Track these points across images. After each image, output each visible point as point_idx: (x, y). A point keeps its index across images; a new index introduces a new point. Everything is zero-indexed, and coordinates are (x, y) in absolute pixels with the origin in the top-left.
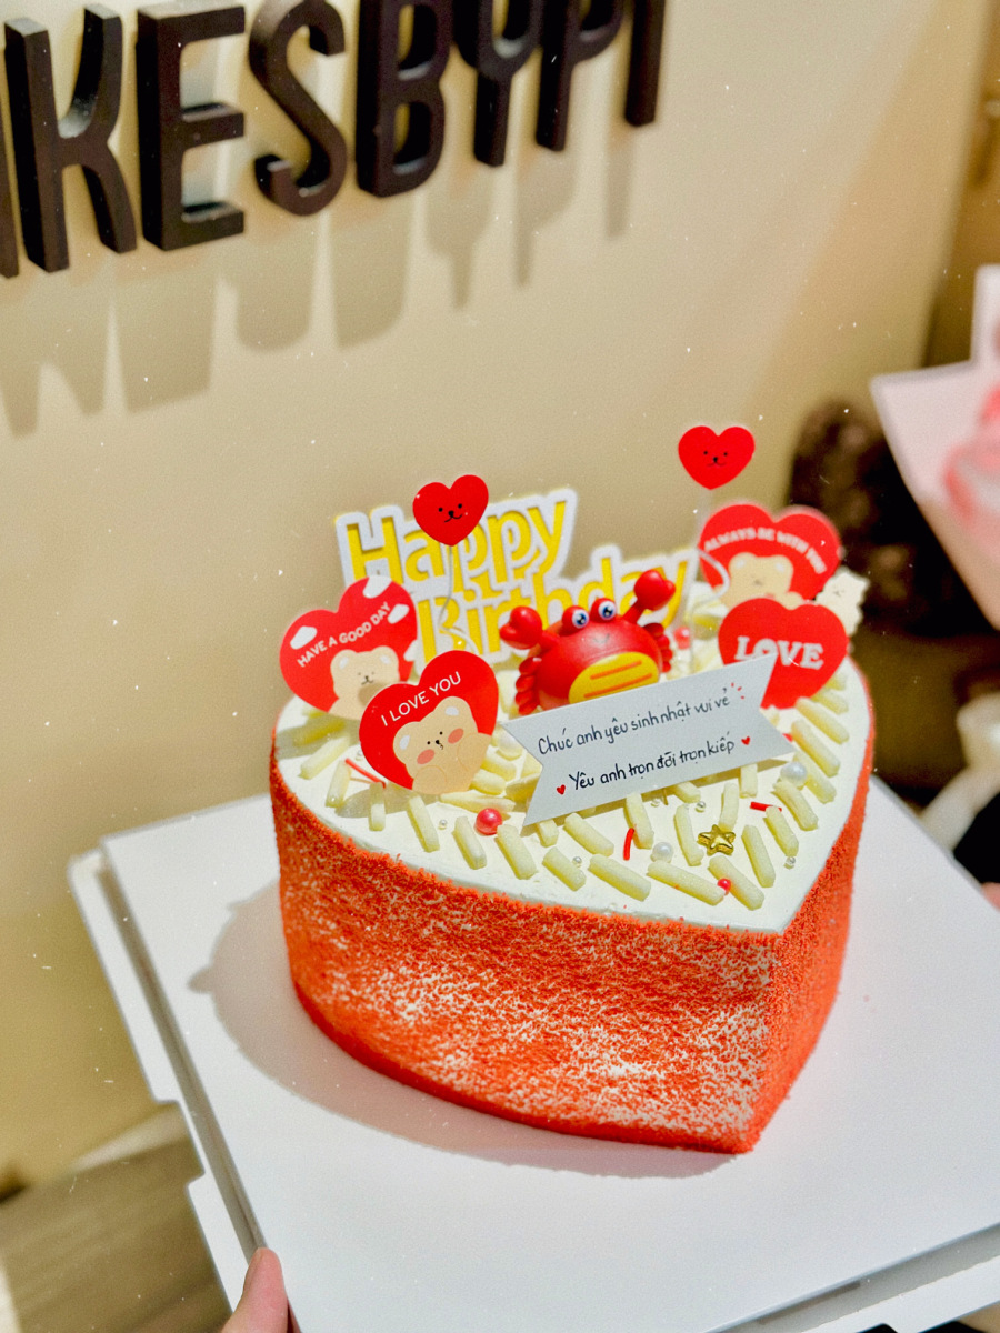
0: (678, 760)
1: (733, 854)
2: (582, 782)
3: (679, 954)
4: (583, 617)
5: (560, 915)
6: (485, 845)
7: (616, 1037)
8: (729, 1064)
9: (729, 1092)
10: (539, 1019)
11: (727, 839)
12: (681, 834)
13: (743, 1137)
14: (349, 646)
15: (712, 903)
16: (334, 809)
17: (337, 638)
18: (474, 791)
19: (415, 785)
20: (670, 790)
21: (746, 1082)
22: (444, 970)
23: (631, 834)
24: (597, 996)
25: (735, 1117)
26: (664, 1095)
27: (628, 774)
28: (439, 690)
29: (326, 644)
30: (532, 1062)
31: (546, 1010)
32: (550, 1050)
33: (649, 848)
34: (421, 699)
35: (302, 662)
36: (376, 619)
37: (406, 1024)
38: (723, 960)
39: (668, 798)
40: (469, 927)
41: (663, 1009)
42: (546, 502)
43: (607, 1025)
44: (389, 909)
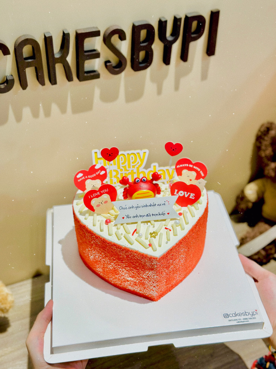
0: (151, 215)
1: (156, 238)
2: (128, 217)
3: (138, 258)
4: (138, 180)
5: (115, 245)
6: (105, 227)
7: (127, 272)
8: (150, 282)
9: (151, 288)
10: (113, 265)
11: (156, 235)
12: (147, 232)
13: (155, 298)
14: (90, 178)
15: (146, 248)
16: (79, 213)
17: (87, 177)
18: (109, 215)
19: (95, 211)
20: (149, 222)
21: (154, 287)
22: (96, 251)
23: (136, 230)
24: (123, 263)
25: (154, 294)
26: (138, 286)
27: (139, 217)
28: (103, 192)
29: (85, 177)
30: (113, 274)
31: (114, 263)
32: (115, 272)
33: (138, 234)
34: (98, 193)
35: (79, 181)
36: (97, 173)
37: (91, 260)
38: (146, 261)
39: (148, 223)
40: (99, 243)
41: (135, 268)
42: (141, 152)
43: (125, 269)
44: (86, 236)
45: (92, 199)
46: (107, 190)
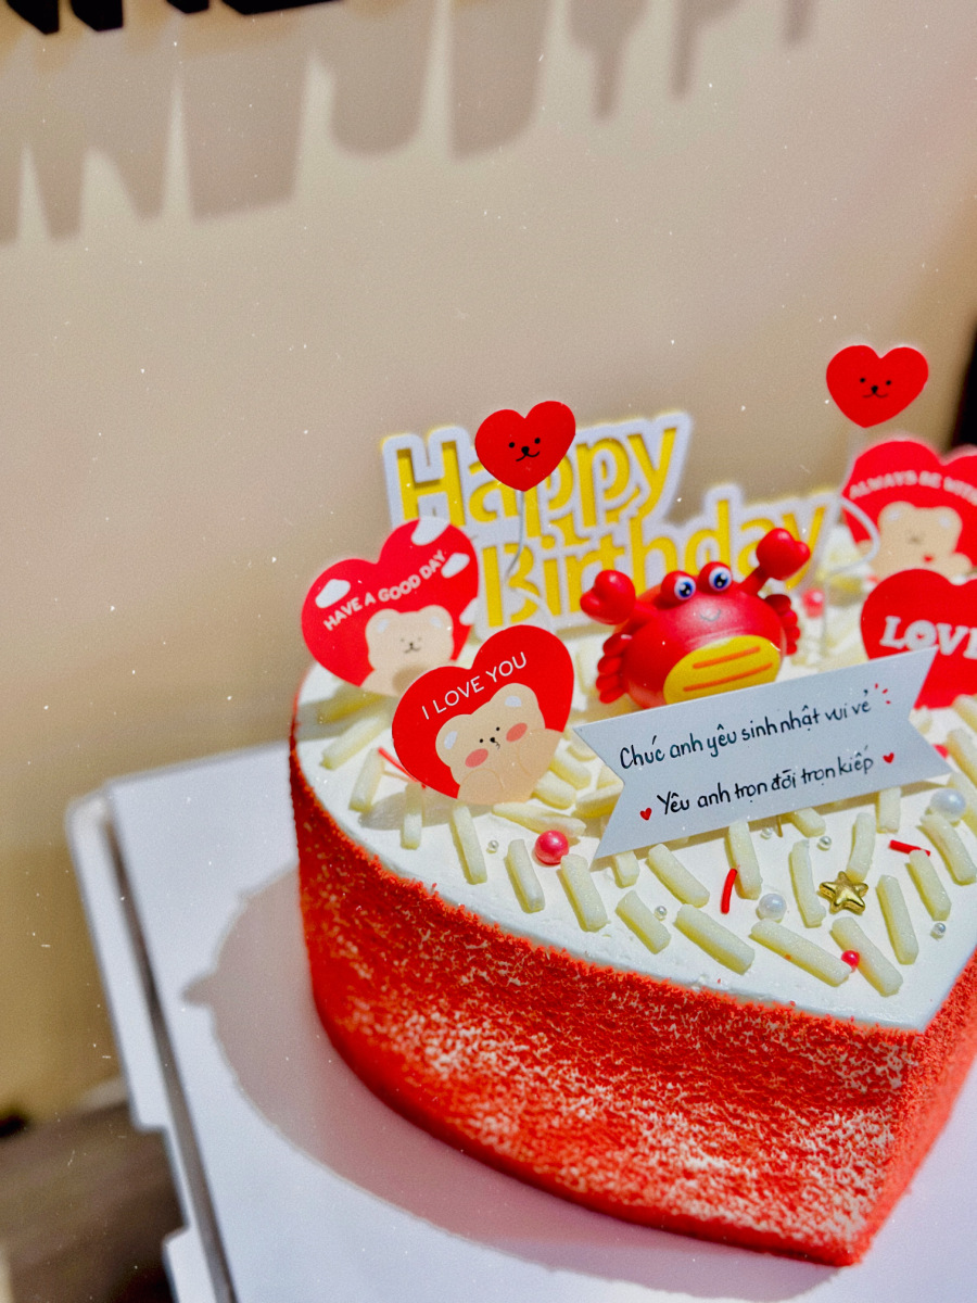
0: (799, 780)
1: (864, 913)
2: (674, 804)
3: (786, 1045)
4: (688, 586)
5: (633, 983)
6: (544, 879)
7: (697, 1128)
8: (839, 1171)
9: (837, 1199)
10: (602, 1096)
11: (857, 893)
12: (798, 882)
13: (850, 1250)
14: (391, 604)
15: (833, 983)
16: (358, 814)
17: (375, 595)
18: (535, 802)
19: (461, 792)
20: (786, 818)
21: (860, 1191)
22: (486, 1025)
23: (733, 877)
24: (675, 1080)
25: (841, 1228)
26: (754, 1195)
27: (733, 796)
28: (498, 674)
29: (361, 602)
30: (591, 1143)
31: (610, 1088)
32: (614, 1131)
33: (755, 899)
34: (474, 686)
35: (330, 624)
36: (427, 571)
37: (438, 1075)
38: (843, 1058)
39: (784, 827)
40: (517, 982)
41: (760, 1102)
42: (652, 428)
43: (687, 1113)
44: (421, 947)
45: (439, 721)
46: (520, 663)
